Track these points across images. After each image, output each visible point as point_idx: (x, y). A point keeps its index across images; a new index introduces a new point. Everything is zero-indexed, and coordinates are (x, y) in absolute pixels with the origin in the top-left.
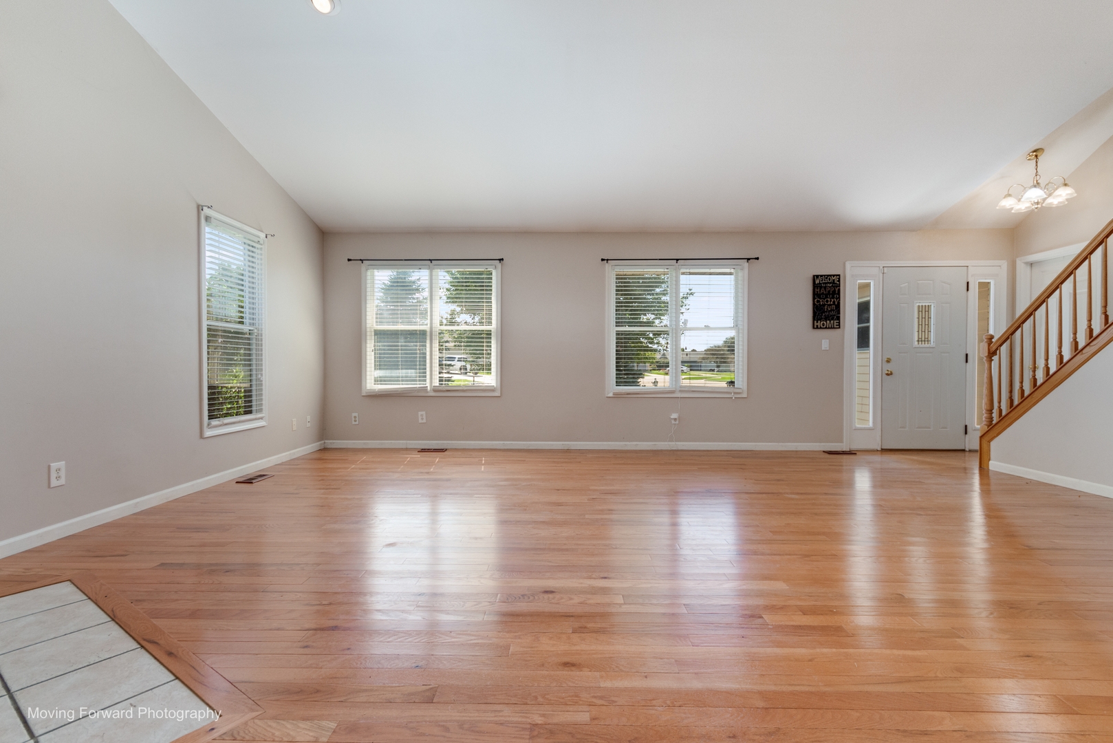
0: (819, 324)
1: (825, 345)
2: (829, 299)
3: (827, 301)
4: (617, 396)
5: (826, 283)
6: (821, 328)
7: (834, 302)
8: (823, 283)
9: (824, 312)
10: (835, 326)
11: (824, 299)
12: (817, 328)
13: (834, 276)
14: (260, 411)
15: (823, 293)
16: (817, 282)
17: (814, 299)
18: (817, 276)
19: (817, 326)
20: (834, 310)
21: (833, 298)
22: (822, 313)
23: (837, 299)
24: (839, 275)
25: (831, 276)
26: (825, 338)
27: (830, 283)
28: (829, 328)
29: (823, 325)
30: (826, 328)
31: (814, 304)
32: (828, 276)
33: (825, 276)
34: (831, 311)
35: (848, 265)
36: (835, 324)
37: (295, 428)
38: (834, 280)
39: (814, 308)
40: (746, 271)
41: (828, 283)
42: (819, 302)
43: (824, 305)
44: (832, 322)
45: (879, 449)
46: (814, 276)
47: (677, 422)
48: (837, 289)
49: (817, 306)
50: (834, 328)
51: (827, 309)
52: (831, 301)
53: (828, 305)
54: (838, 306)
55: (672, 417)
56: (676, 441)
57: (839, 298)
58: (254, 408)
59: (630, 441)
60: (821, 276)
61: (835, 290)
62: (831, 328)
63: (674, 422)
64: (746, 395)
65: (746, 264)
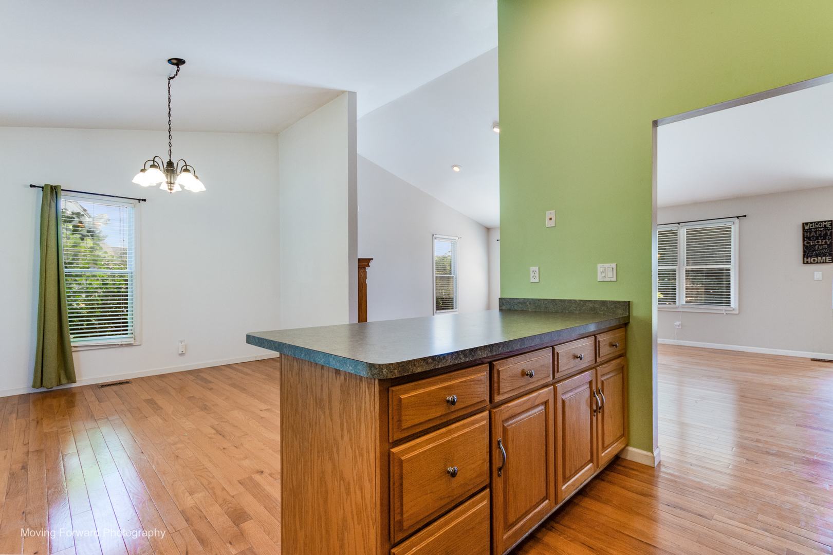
0: (809, 260)
1: (818, 275)
2: (820, 241)
3: (818, 242)
5: (816, 228)
6: (811, 263)
7: (826, 242)
8: (813, 228)
9: (815, 250)
10: (827, 261)
11: (815, 240)
12: (807, 263)
13: (825, 222)
14: (456, 308)
15: (813, 236)
16: (807, 227)
17: (804, 241)
18: (807, 224)
19: (807, 261)
20: (825, 249)
21: (825, 239)
22: (812, 251)
23: (829, 240)
24: (831, 221)
26: (818, 272)
27: (821, 228)
28: (820, 263)
30: (817, 263)
31: (804, 245)
32: (819, 222)
33: (815, 222)
34: (822, 249)
36: (827, 259)
38: (825, 225)
39: (803, 248)
40: (737, 225)
41: (819, 227)
42: (810, 243)
43: (815, 245)
44: (824, 258)
46: (803, 224)
47: (680, 328)
48: (829, 232)
49: (807, 246)
50: (826, 263)
51: (818, 248)
52: (822, 242)
53: (819, 245)
54: (830, 245)
55: (675, 324)
56: (678, 339)
58: (454, 307)
60: (811, 223)
61: (826, 233)
62: (823, 263)
63: (677, 327)
64: (737, 312)
65: (736, 220)
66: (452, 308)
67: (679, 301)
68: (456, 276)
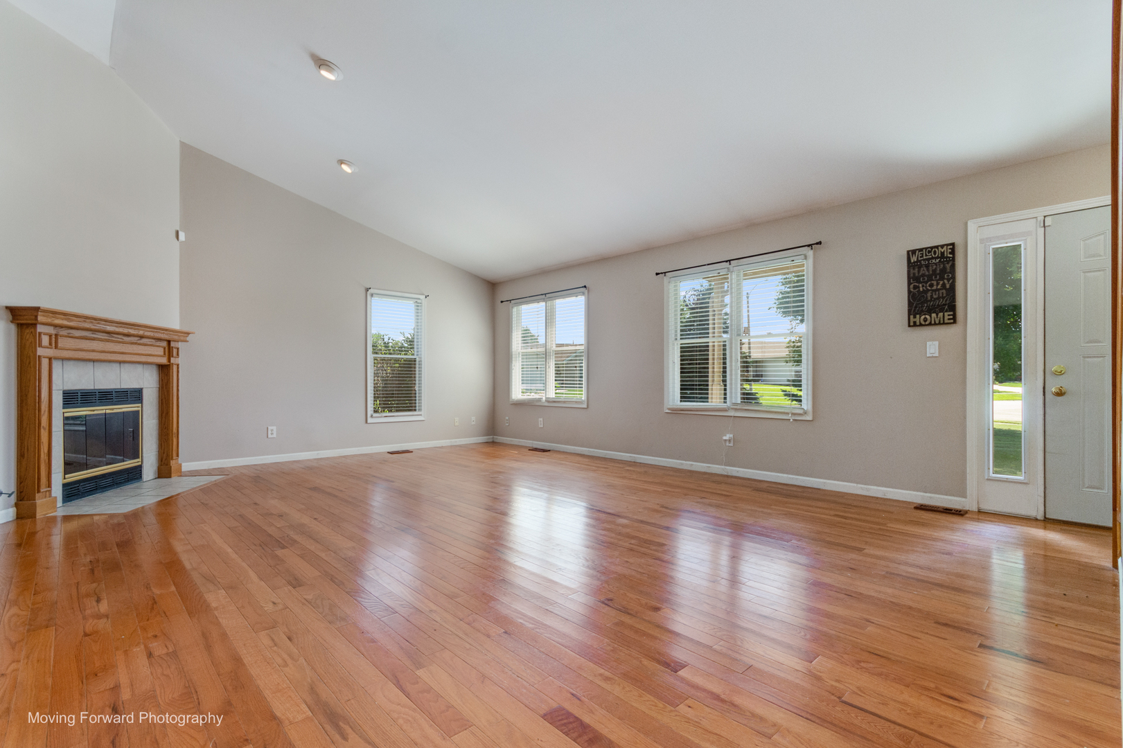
0: (917, 320)
1: (932, 348)
2: (935, 283)
3: (931, 285)
4: (675, 412)
5: (928, 260)
6: (921, 325)
7: (944, 285)
8: (924, 260)
9: (926, 301)
10: (946, 321)
11: (926, 283)
12: (915, 325)
13: (942, 246)
14: (420, 410)
15: (923, 275)
16: (914, 259)
17: (909, 284)
18: (914, 252)
19: (915, 322)
20: (943, 298)
21: (942, 278)
22: (923, 303)
23: (948, 280)
24: (953, 244)
25: (937, 247)
26: (932, 341)
27: (936, 258)
28: (935, 324)
29: (925, 320)
30: (930, 324)
31: (909, 292)
32: (932, 248)
33: (926, 248)
34: (938, 298)
35: (972, 225)
36: (946, 317)
37: (457, 424)
38: (943, 253)
39: (909, 297)
40: (811, 261)
41: (933, 258)
42: (919, 287)
43: (926, 292)
44: (941, 314)
45: (1040, 516)
46: (908, 252)
47: (731, 445)
48: (948, 266)
49: (914, 294)
50: (944, 323)
51: (932, 296)
52: (938, 284)
53: (933, 290)
54: (952, 290)
55: (724, 438)
56: (725, 465)
57: (954, 278)
58: (417, 408)
59: (686, 461)
60: (921, 250)
61: (945, 268)
62: (940, 324)
63: (727, 444)
64: (809, 418)
65: (810, 253)
66: (415, 410)
67: (731, 397)
68: (420, 358)
